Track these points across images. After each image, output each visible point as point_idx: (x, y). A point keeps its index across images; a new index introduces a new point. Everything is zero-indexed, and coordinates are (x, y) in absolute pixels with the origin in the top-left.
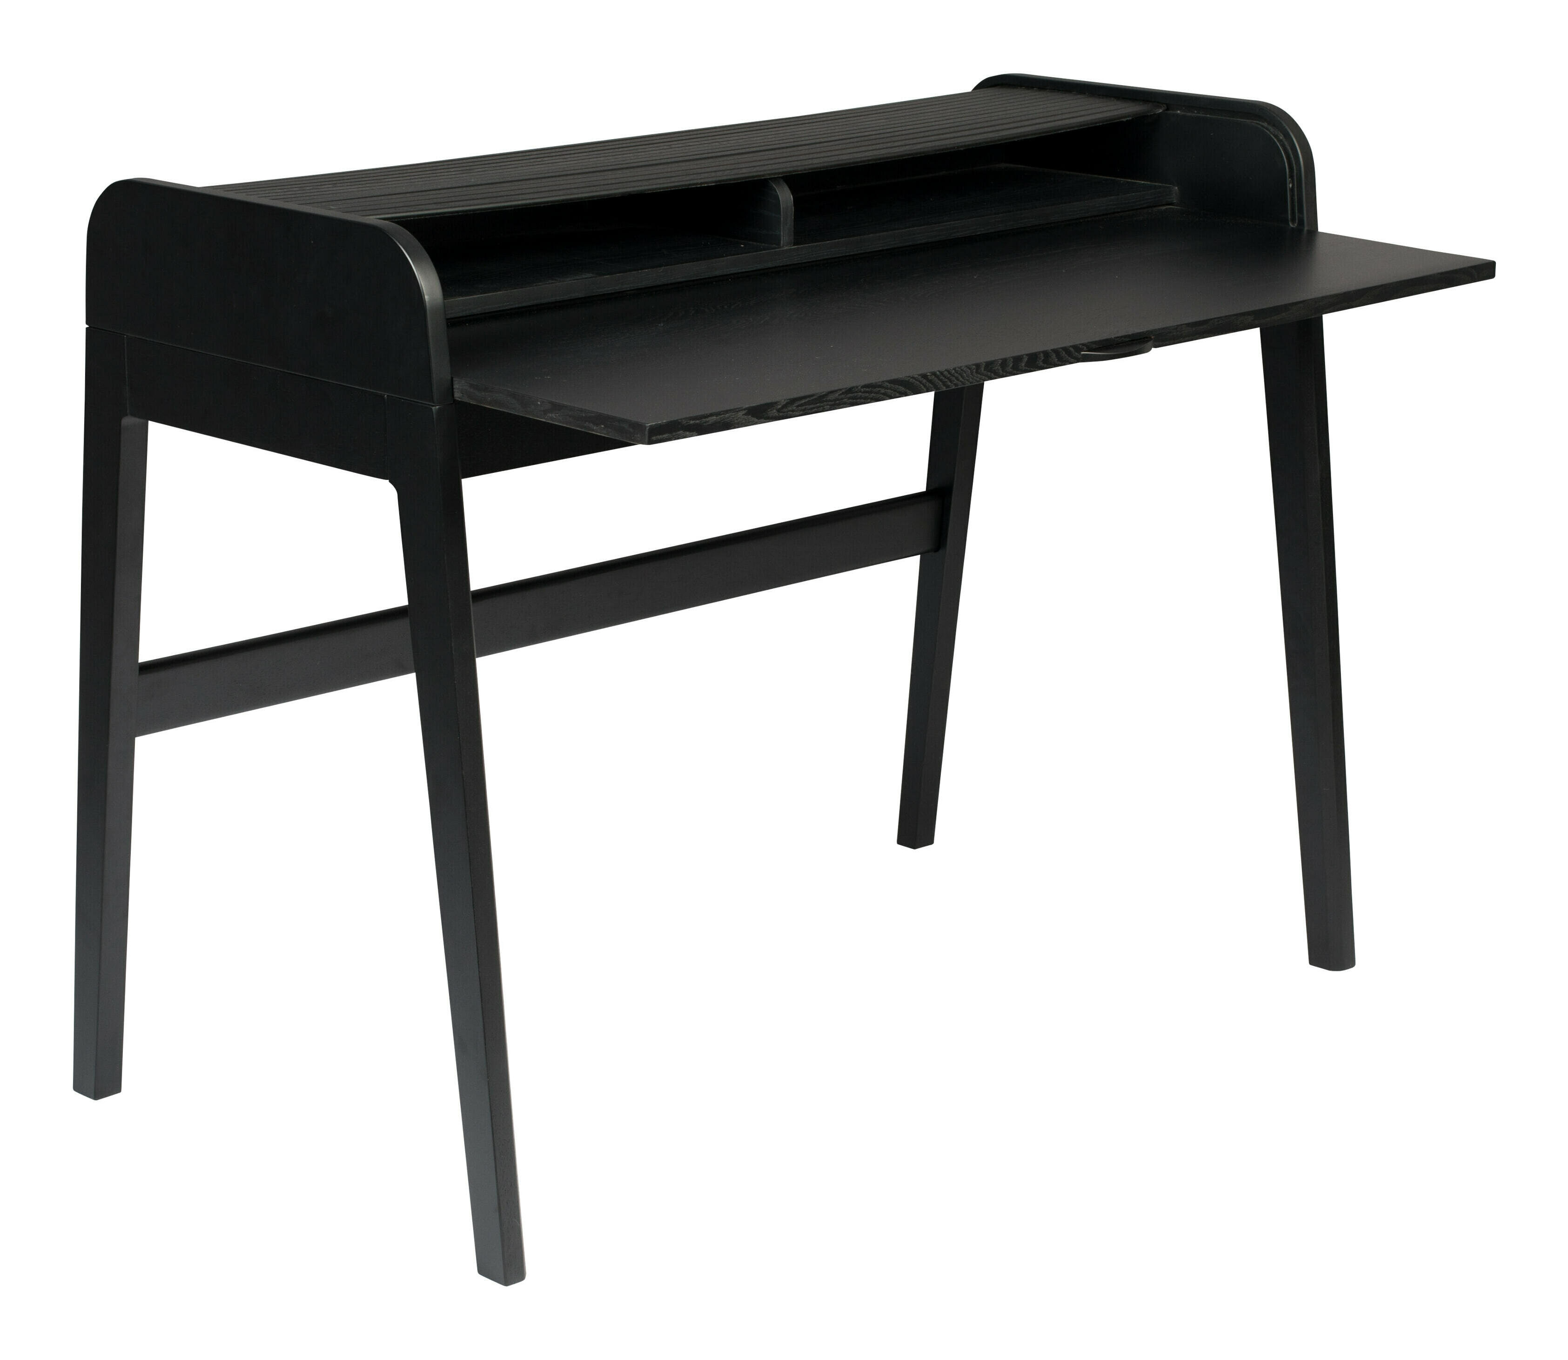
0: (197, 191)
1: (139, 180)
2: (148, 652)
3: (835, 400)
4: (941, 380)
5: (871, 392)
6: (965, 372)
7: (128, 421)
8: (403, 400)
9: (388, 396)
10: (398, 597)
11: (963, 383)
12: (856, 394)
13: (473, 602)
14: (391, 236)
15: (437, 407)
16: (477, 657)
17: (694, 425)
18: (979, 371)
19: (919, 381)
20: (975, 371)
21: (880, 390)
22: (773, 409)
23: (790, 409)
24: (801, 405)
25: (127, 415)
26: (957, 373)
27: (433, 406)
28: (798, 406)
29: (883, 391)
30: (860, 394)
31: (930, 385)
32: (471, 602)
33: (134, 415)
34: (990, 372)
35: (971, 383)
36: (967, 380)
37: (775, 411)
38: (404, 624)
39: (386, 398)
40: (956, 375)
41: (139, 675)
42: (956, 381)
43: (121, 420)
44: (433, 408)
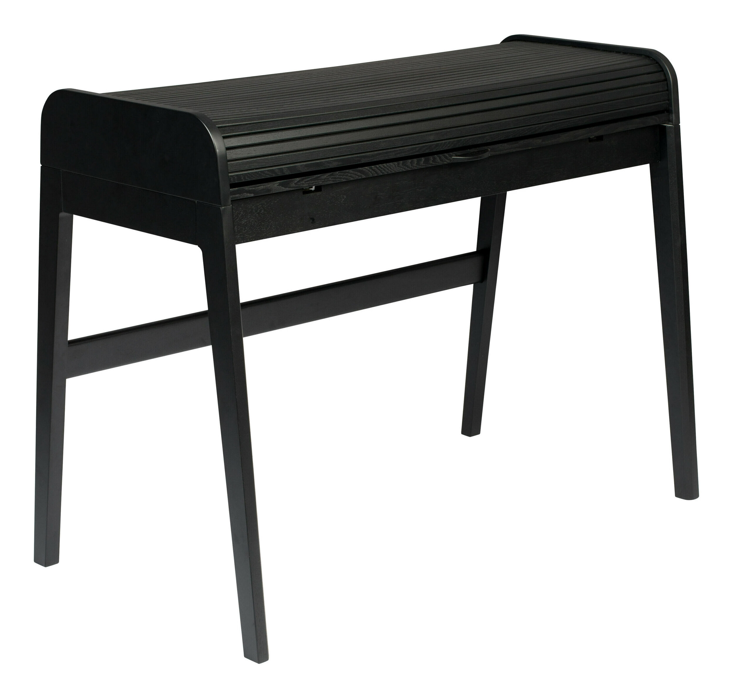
0: (98, 95)
1: (68, 90)
2: (72, 335)
3: (325, 179)
4: (379, 170)
5: (343, 175)
6: (392, 166)
7: (62, 215)
8: (205, 204)
9: (197, 202)
10: (202, 305)
11: (391, 171)
12: (335, 176)
13: (241, 309)
14: (199, 119)
15: (223, 207)
16: (244, 337)
17: (252, 190)
18: (399, 165)
19: (368, 170)
20: (397, 165)
21: (348, 174)
22: (293, 183)
23: (301, 183)
24: (308, 181)
25: (62, 212)
26: (388, 166)
27: (221, 207)
28: (305, 182)
29: (349, 175)
30: (337, 176)
31: (374, 172)
32: (240, 308)
33: (65, 212)
34: (405, 166)
35: (395, 171)
36: (393, 170)
37: (293, 184)
38: (206, 320)
39: (196, 203)
40: (387, 167)
41: (68, 346)
42: (387, 171)
43: (59, 214)
44: (221, 208)
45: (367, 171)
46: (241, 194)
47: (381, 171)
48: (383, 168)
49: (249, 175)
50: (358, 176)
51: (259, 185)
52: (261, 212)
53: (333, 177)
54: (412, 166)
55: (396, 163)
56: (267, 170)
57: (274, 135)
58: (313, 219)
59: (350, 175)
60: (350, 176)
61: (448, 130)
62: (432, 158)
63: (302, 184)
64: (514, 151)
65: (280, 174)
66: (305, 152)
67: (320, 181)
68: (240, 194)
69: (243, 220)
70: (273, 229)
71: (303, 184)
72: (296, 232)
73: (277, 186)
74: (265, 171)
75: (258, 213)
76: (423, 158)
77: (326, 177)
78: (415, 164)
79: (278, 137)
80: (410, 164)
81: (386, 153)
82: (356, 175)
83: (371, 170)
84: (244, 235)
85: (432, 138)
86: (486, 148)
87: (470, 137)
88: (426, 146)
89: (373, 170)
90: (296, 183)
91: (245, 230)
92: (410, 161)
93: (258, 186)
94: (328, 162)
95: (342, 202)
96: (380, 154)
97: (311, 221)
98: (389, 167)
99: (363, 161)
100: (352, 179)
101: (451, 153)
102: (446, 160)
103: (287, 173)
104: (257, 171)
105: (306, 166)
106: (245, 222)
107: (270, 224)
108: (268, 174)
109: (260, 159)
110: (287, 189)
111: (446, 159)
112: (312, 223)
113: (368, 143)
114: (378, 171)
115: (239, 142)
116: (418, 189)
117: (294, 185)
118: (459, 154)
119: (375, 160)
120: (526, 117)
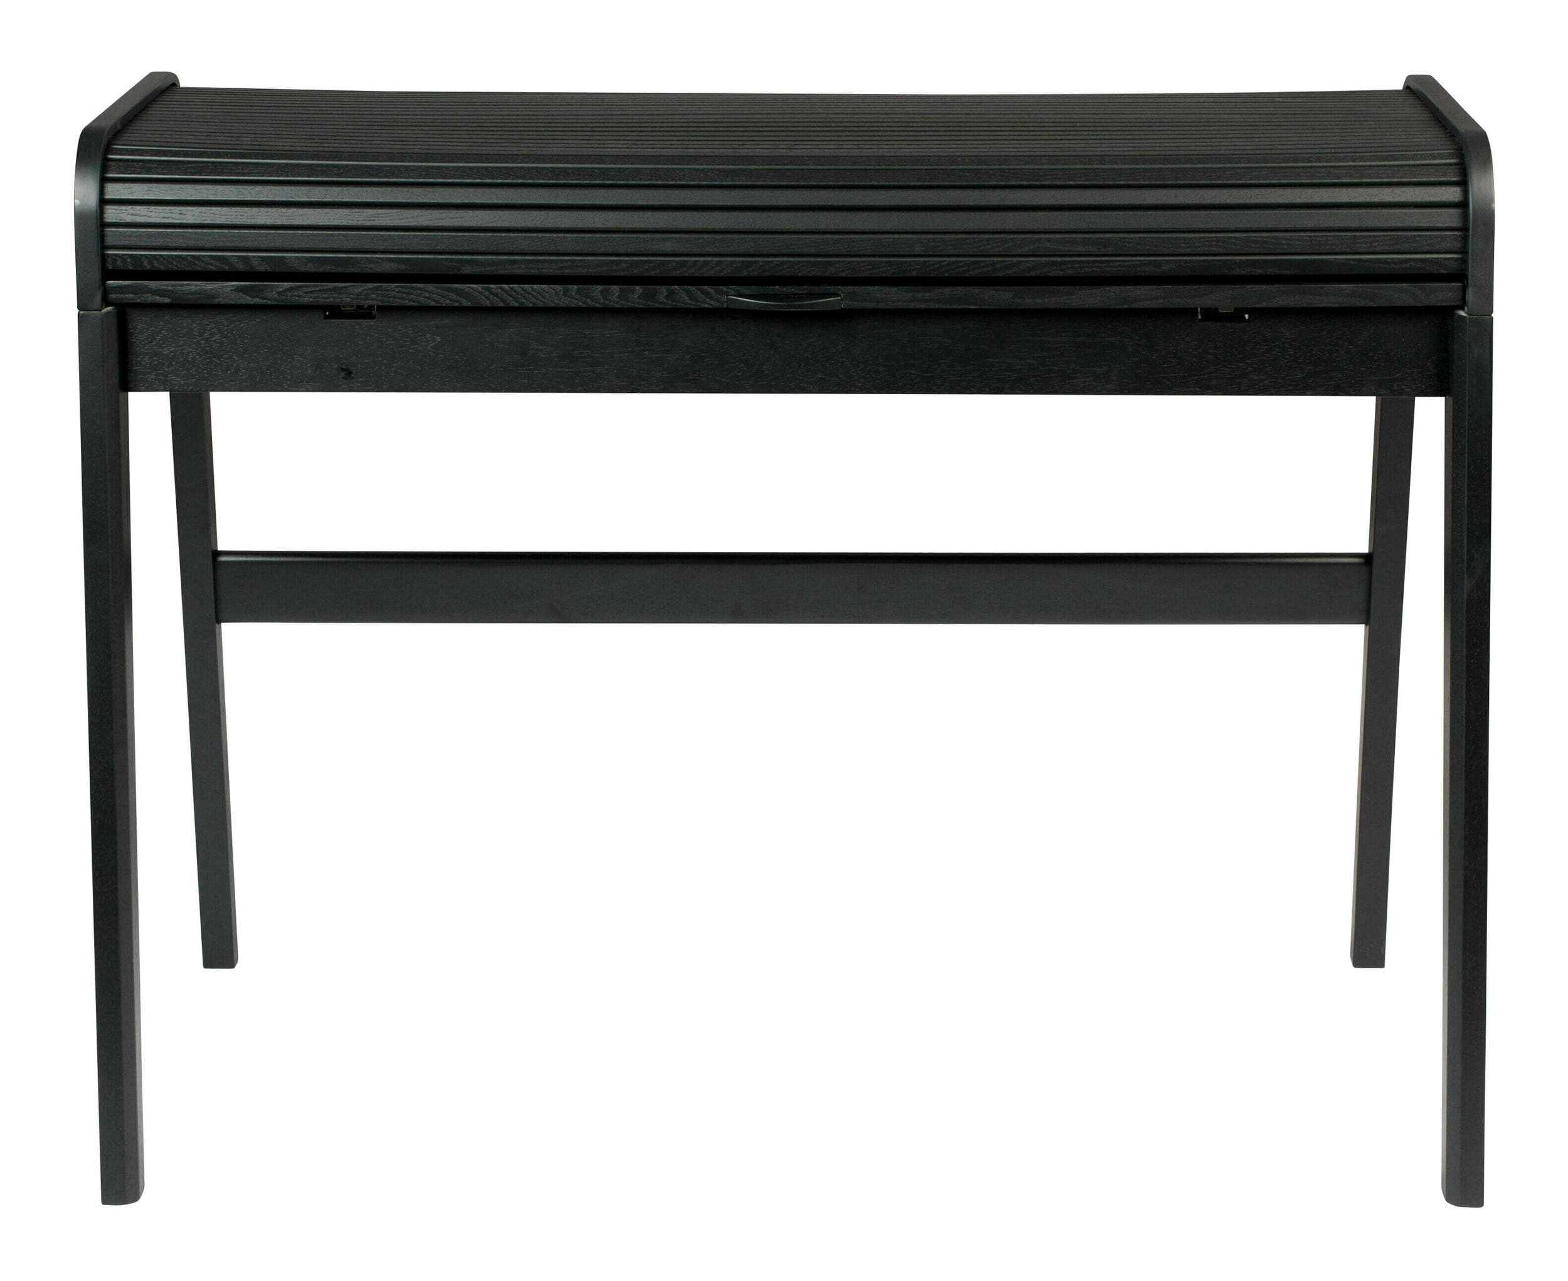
3: (358, 294)
4: (510, 295)
6: (547, 293)
11: (543, 303)
12: (388, 292)
17: (166, 291)
18: (568, 293)
19: (479, 292)
20: (561, 292)
22: (273, 290)
23: (296, 293)
24: (312, 292)
26: (534, 291)
28: (304, 292)
29: (425, 294)
30: (392, 292)
31: (495, 298)
34: (584, 296)
36: (551, 301)
37: (274, 292)
45: (477, 293)
46: (139, 295)
47: (516, 300)
48: (522, 292)
49: (161, 259)
50: (450, 299)
51: (185, 282)
52: (213, 337)
53: (381, 292)
54: (604, 299)
55: (559, 288)
56: (207, 256)
57: (241, 190)
58: (349, 373)
59: (427, 296)
60: (428, 298)
61: (718, 236)
62: (664, 290)
63: (297, 296)
64: (922, 306)
65: (241, 267)
66: (311, 232)
67: (347, 297)
68: (136, 294)
69: (165, 347)
70: (242, 376)
71: (299, 296)
72: (301, 390)
73: (231, 290)
74: (204, 256)
75: (207, 340)
76: (638, 287)
77: (361, 289)
78: (615, 296)
79: (248, 195)
80: (599, 294)
81: (533, 261)
82: (445, 297)
83: (487, 293)
84: (167, 377)
85: (668, 247)
86: (833, 289)
87: (785, 259)
88: (651, 262)
89: (492, 293)
90: (281, 292)
91: (168, 367)
92: (600, 288)
93: (182, 286)
94: (369, 260)
95: (429, 348)
96: (514, 262)
97: (343, 374)
98: (538, 293)
99: (467, 270)
100: (434, 304)
101: (721, 287)
102: (708, 300)
103: (263, 268)
104: (182, 255)
105: (311, 259)
106: (172, 352)
107: (235, 365)
108: (211, 264)
109: (192, 232)
110: (258, 301)
111: (707, 297)
112: (343, 378)
113: (483, 236)
114: (504, 296)
115: (149, 192)
116: (647, 352)
117: (276, 296)
118: (748, 292)
119: (502, 272)
120: (968, 236)
